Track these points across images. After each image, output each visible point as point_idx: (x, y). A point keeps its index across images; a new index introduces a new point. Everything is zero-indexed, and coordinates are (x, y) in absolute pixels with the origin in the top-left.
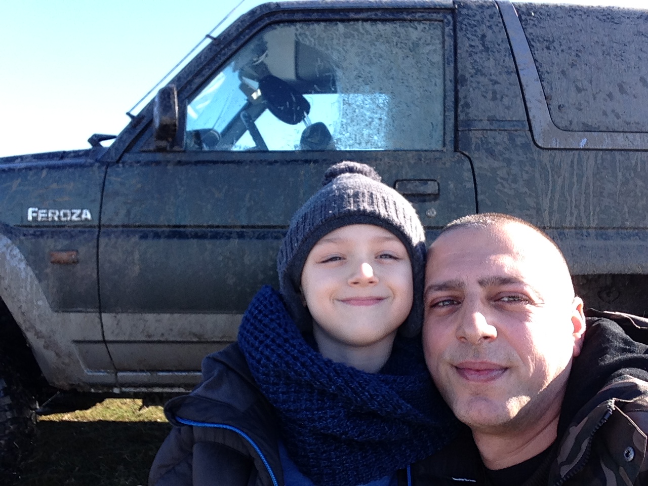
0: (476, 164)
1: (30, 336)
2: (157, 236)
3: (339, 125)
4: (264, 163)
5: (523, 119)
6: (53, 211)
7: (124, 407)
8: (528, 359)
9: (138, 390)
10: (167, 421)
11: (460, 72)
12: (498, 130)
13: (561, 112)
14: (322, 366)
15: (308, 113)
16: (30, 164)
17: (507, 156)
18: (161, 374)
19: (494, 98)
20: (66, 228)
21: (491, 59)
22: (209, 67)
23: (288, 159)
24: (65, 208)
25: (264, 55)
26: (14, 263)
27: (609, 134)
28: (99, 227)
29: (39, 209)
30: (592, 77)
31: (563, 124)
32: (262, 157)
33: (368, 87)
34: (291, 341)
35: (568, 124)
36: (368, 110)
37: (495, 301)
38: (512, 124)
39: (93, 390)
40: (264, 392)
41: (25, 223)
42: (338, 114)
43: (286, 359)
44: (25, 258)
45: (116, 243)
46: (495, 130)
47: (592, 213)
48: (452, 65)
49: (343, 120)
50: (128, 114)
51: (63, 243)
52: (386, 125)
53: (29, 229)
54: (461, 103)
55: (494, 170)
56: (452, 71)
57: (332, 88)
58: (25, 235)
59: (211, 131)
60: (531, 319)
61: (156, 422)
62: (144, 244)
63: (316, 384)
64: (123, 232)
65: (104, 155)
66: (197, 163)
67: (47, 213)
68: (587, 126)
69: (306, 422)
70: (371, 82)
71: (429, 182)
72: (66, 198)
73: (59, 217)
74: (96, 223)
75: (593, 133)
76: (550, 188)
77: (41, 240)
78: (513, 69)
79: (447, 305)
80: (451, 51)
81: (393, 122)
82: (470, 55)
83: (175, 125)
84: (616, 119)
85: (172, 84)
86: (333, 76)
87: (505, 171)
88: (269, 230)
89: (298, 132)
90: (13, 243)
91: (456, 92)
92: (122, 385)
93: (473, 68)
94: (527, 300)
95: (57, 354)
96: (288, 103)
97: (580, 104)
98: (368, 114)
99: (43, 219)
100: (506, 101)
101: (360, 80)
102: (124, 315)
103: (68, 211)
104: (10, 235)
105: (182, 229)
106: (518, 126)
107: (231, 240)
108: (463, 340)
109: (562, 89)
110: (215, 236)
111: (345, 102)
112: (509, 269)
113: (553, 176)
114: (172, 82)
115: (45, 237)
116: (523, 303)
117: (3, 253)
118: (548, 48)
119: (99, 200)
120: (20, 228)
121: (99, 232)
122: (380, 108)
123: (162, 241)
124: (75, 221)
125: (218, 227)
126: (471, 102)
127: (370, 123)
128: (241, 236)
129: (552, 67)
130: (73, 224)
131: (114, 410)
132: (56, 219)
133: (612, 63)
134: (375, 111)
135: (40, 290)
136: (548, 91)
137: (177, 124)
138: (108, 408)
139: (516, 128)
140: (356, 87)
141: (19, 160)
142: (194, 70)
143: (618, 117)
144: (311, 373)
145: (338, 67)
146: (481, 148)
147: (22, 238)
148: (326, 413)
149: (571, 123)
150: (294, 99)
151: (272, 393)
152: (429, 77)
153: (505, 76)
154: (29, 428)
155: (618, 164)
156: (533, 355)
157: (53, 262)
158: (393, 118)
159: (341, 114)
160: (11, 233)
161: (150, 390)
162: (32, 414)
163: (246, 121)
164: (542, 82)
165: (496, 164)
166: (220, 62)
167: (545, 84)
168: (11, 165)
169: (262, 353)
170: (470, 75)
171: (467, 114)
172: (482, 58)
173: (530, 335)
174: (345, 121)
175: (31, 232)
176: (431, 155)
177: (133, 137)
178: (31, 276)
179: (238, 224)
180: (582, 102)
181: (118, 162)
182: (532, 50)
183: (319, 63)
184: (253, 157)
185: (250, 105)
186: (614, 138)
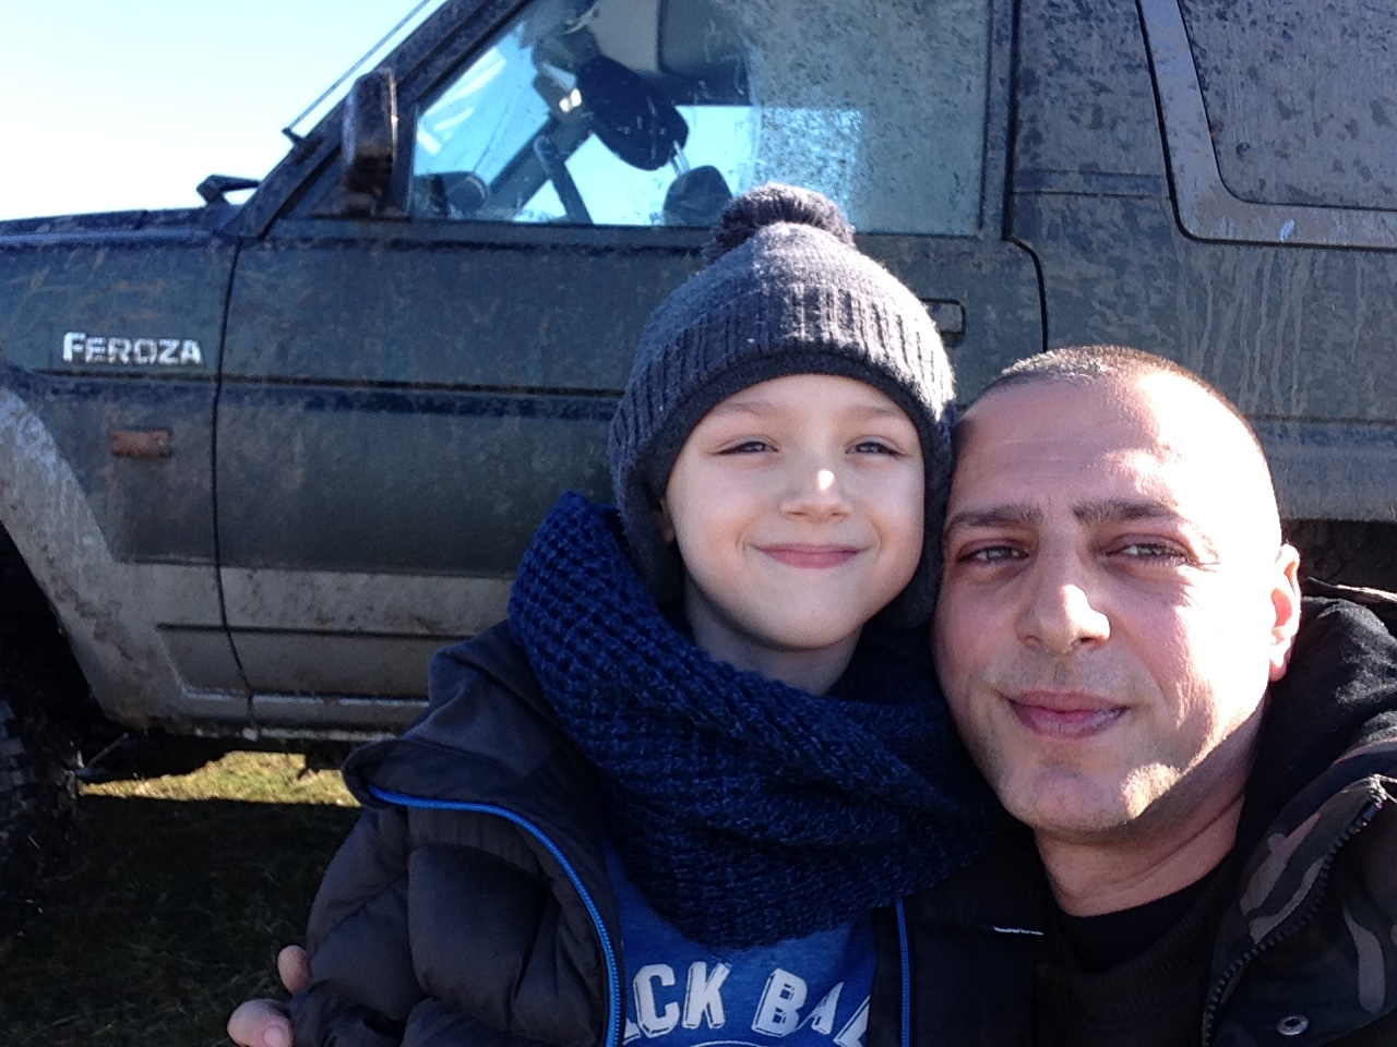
0: (1049, 270)
1: (65, 611)
2: (344, 403)
3: (752, 173)
4: (584, 252)
5: (1158, 173)
6: (119, 341)
7: (266, 772)
8: (1175, 688)
9: (296, 735)
10: (357, 803)
11: (1024, 64)
12: (1100, 196)
13: (1242, 160)
14: (713, 678)
15: (682, 144)
16: (67, 236)
17: (1117, 253)
18: (346, 702)
19: (1097, 124)
20: (145, 381)
21: (1095, 36)
22: (469, 31)
23: (636, 243)
24: (146, 338)
25: (590, 13)
26: (32, 451)
27: (1345, 212)
28: (219, 378)
29: (88, 336)
30: (1314, 85)
31: (1245, 186)
32: (580, 237)
33: (817, 89)
34: (639, 621)
35: (1255, 187)
36: (817, 141)
37: (1109, 554)
38: (1133, 184)
39: (199, 732)
40: (576, 735)
41: (56, 367)
42: (750, 147)
43: (630, 662)
44: (56, 440)
45: (254, 416)
46: (1095, 195)
47: (1295, 387)
48: (1007, 46)
49: (760, 161)
50: (287, 132)
51: (138, 411)
52: (855, 177)
53: (65, 378)
54: (1023, 132)
55: (1086, 283)
56: (1008, 62)
57: (737, 87)
58: (56, 392)
59: (469, 179)
60: (1189, 600)
61: (333, 806)
62: (315, 420)
63: (698, 718)
64: (269, 393)
65: (234, 221)
66: (436, 246)
67: (106, 345)
68: (1298, 192)
69: (674, 803)
70: (825, 79)
71: (943, 306)
72: (148, 314)
73: (131, 354)
74: (212, 370)
75: (1310, 209)
76: (1209, 327)
77: (91, 405)
78: (1142, 60)
79: (996, 559)
80: (1006, 15)
81: (871, 167)
82: (1049, 26)
83: (389, 159)
84: (1361, 179)
85: (385, 67)
86: (742, 60)
87: (1111, 285)
88: (589, 399)
89: (659, 187)
90: (30, 408)
91: (1013, 106)
92: (261, 723)
93: (1055, 54)
94: (1182, 555)
95: (124, 654)
96: (639, 119)
97: (1285, 144)
98: (816, 149)
99: (97, 358)
100: (1122, 131)
101: (803, 72)
102: (270, 573)
103: (151, 343)
104: (23, 390)
105: (399, 391)
106: (1144, 187)
107: (506, 416)
108: (1030, 641)
109: (1247, 109)
110: (471, 409)
111: (765, 120)
112: (1145, 484)
113: (1215, 302)
114: (387, 62)
115: (101, 397)
116: (1174, 560)
117: (8, 429)
118: (1222, 16)
119: (220, 321)
120: (45, 376)
121: (218, 390)
122: (843, 137)
123: (355, 415)
124: (165, 366)
125: (477, 388)
126: (1044, 131)
127: (820, 171)
128: (527, 409)
129: (1228, 57)
130: (159, 372)
131: (245, 778)
132: (125, 359)
133: (1360, 56)
134: (831, 144)
135: (89, 513)
136: (1216, 111)
137: (394, 155)
138: (231, 773)
139: (1142, 192)
140: (793, 88)
141: (46, 227)
142: (436, 39)
143: (1366, 174)
144: (688, 692)
145: (753, 41)
146: (1061, 232)
147: (50, 397)
148: (719, 784)
149: (1263, 183)
150: (653, 111)
151: (595, 738)
152: (955, 70)
153: (1123, 76)
154: (60, 806)
155: (1359, 280)
156: (1188, 681)
157: (118, 454)
158: (870, 160)
159: (757, 149)
160: (27, 386)
161: (323, 735)
162: (67, 778)
163: (547, 157)
164: (1205, 92)
165: (1092, 271)
166: (494, 21)
167: (1209, 95)
168: (29, 238)
169: (571, 647)
170: (1045, 70)
171: (1035, 157)
172: (1074, 33)
173: (1184, 636)
174: (763, 163)
175: (71, 386)
176: (951, 246)
177: (296, 183)
178: (69, 482)
179: (522, 384)
180: (1290, 138)
181: (261, 238)
182: (1186, 18)
183: (713, 32)
184: (559, 237)
185: (555, 124)
186: (1356, 222)
